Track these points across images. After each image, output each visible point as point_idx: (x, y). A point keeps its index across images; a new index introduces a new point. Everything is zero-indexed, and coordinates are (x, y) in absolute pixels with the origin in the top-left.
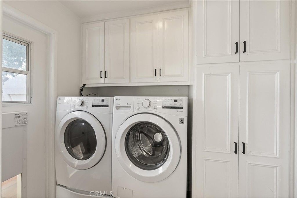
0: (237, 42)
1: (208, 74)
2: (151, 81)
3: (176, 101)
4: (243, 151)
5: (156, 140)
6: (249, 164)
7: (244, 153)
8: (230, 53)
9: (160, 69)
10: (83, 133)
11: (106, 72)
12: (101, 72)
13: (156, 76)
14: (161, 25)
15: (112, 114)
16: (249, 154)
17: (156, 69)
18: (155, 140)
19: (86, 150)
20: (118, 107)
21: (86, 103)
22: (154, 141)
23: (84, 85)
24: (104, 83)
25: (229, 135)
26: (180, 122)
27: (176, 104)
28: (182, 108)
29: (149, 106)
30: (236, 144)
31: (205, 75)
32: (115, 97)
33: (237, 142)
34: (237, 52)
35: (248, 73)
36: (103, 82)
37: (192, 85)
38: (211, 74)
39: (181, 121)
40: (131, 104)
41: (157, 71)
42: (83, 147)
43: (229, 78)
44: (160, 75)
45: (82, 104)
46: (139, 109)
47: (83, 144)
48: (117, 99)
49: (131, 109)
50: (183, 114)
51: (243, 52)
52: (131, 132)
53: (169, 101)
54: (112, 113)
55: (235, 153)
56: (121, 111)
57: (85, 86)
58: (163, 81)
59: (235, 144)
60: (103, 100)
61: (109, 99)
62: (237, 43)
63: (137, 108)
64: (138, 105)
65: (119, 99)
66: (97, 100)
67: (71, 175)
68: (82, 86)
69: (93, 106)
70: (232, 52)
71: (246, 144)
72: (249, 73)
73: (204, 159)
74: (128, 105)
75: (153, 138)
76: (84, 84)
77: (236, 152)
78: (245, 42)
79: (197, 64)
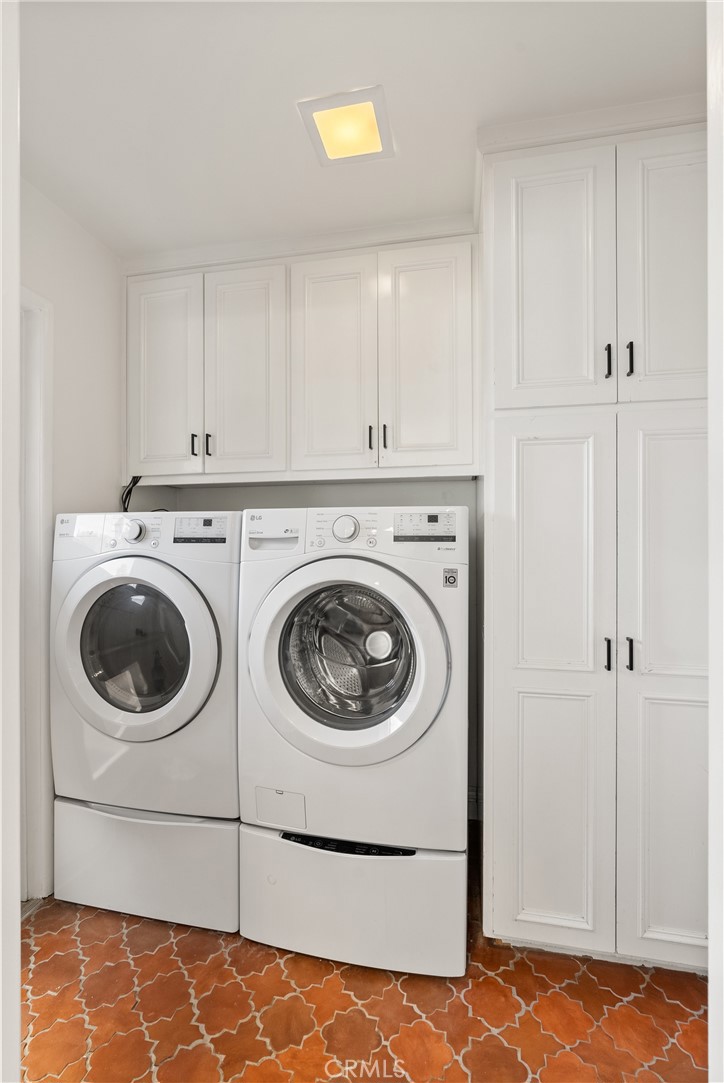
0: (609, 346)
1: (529, 439)
2: (357, 465)
3: (433, 519)
4: (628, 664)
5: (374, 655)
6: (646, 699)
7: (631, 669)
8: (591, 377)
9: (385, 426)
10: (140, 633)
11: (208, 436)
12: (193, 436)
13: (370, 447)
14: (385, 284)
15: (236, 566)
16: (646, 671)
17: (370, 428)
18: (368, 654)
19: (148, 686)
20: (256, 542)
21: (154, 530)
22: (368, 658)
23: (136, 480)
24: (204, 474)
25: (591, 617)
26: (447, 580)
27: (433, 528)
28: (453, 539)
29: (352, 537)
30: (609, 642)
31: (518, 441)
32: (245, 511)
33: (613, 638)
34: (610, 373)
35: (641, 435)
36: (200, 471)
37: (482, 476)
38: (536, 438)
39: (450, 579)
40: (297, 531)
41: (374, 432)
42: (141, 676)
43: (588, 449)
44: (385, 446)
45: (141, 534)
46: (321, 545)
47: (141, 668)
48: (253, 518)
49: (298, 547)
50: (457, 557)
51: (628, 375)
52: (296, 619)
53: (412, 518)
54: (236, 561)
55: (606, 670)
56: (267, 552)
57: (138, 484)
58: (395, 463)
59: (606, 643)
60: (208, 523)
61: (226, 518)
62: (609, 348)
63: (317, 542)
64: (320, 532)
65: (260, 518)
66: (190, 521)
67: (96, 775)
68: (127, 481)
69: (176, 540)
70: (595, 373)
71: (639, 642)
72: (645, 435)
73: (519, 693)
74: (288, 535)
75: (362, 648)
76: (134, 478)
77: (609, 668)
78: (631, 343)
79: (496, 409)
